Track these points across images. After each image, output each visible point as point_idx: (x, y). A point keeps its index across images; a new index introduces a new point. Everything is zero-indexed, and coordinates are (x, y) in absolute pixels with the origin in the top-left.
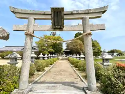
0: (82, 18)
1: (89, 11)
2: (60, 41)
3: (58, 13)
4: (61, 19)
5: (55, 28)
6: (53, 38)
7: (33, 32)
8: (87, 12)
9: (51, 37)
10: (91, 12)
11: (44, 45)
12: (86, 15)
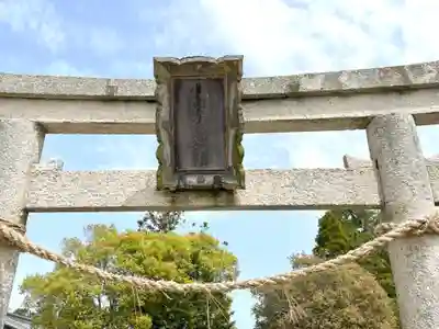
0: (363, 123)
1: (411, 76)
2: (214, 286)
3: (199, 89)
4: (225, 130)
5: (178, 190)
6: (161, 244)
7: (24, 219)
8: (395, 81)
9: (146, 245)
10: (426, 79)
11: (87, 300)
12: (393, 99)
